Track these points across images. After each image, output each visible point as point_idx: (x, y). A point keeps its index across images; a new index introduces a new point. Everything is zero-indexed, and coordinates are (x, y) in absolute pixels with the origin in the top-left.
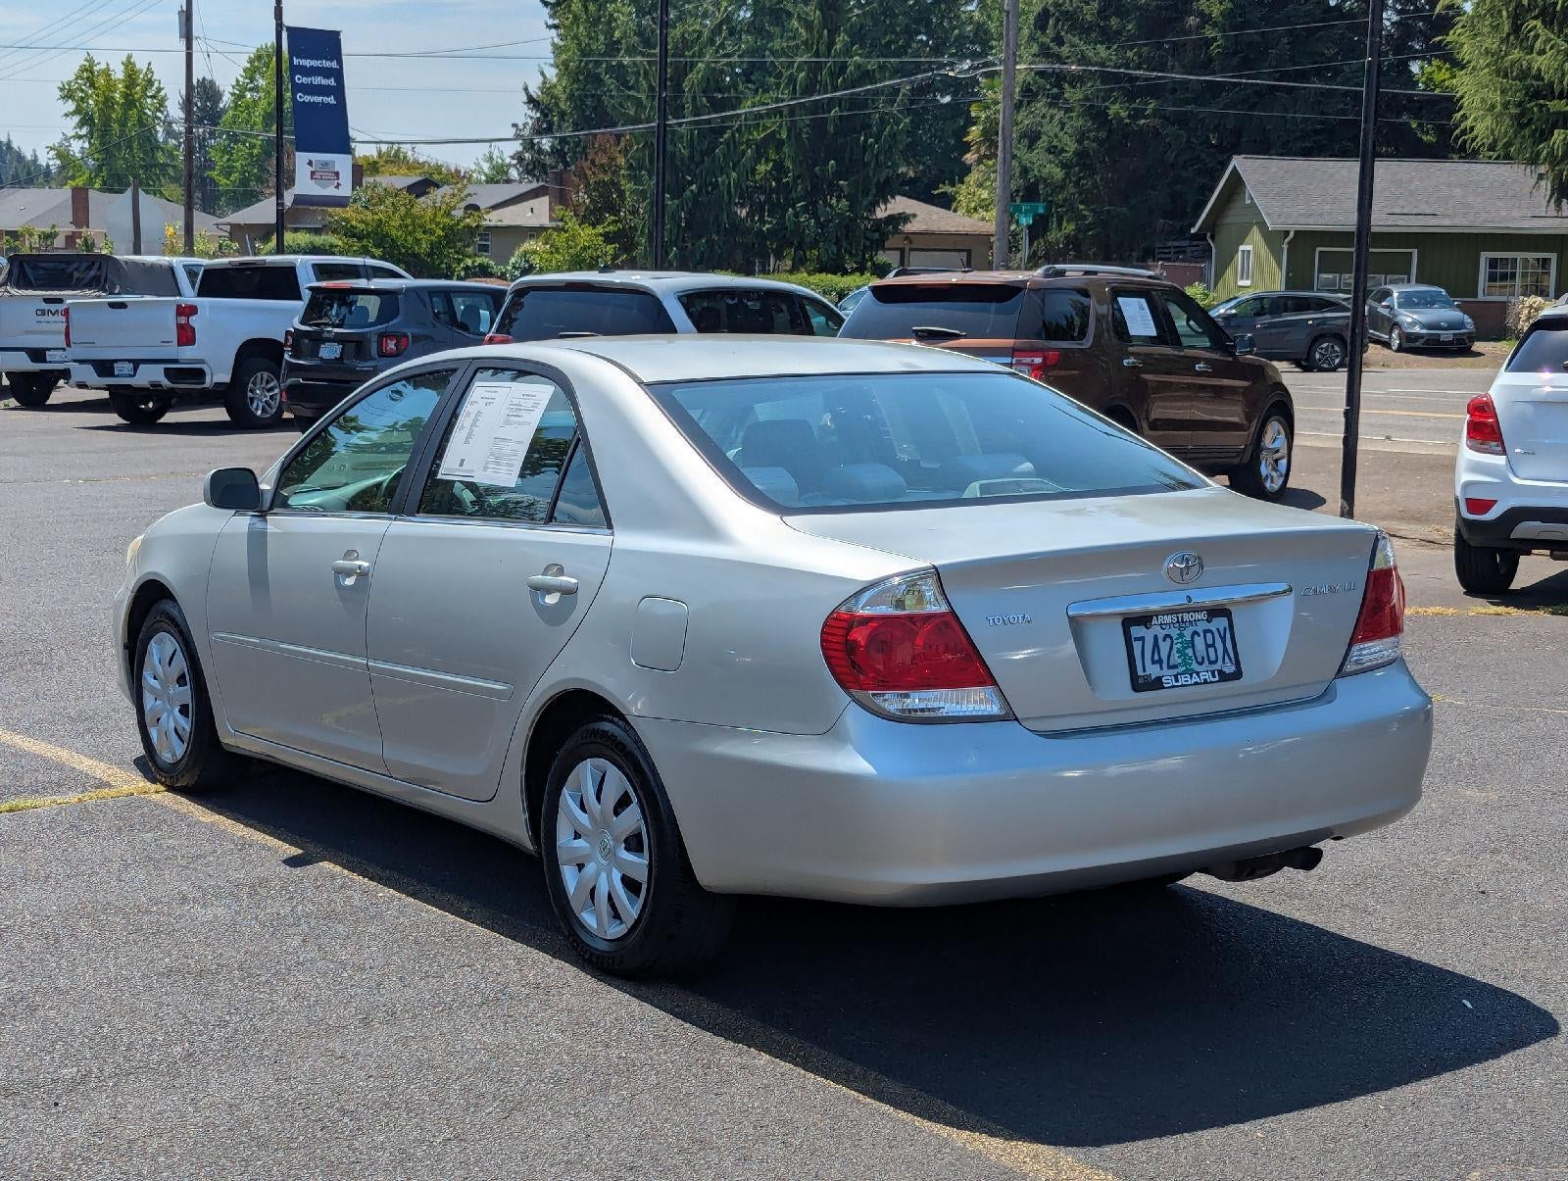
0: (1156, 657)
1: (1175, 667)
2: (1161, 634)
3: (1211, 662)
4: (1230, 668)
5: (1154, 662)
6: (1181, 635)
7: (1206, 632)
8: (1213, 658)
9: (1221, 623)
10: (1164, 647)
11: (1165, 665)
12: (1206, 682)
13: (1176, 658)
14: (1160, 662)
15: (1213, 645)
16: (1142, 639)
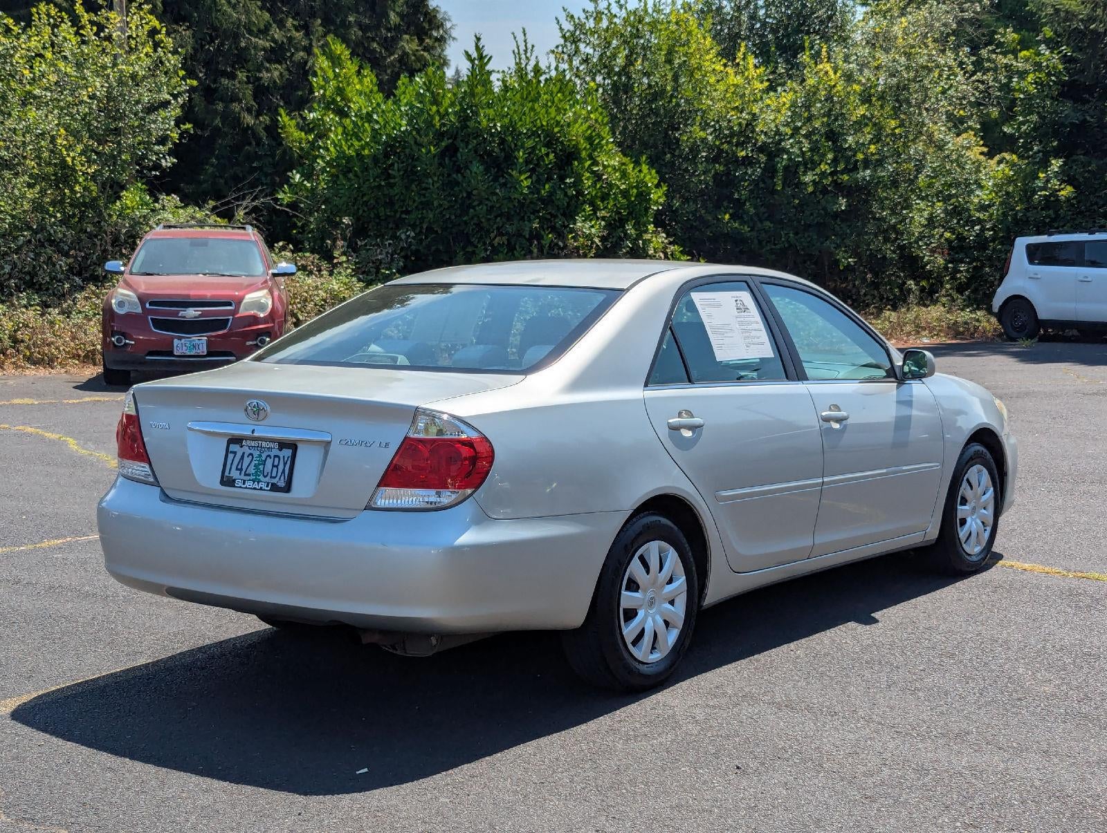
0: (239, 467)
1: (249, 475)
2: (248, 451)
3: (271, 477)
4: (282, 484)
5: (237, 469)
6: (260, 456)
7: (275, 456)
8: (274, 475)
9: (287, 453)
10: (247, 460)
11: (243, 472)
12: (261, 489)
13: (252, 470)
14: (241, 470)
15: (277, 466)
16: (235, 453)
